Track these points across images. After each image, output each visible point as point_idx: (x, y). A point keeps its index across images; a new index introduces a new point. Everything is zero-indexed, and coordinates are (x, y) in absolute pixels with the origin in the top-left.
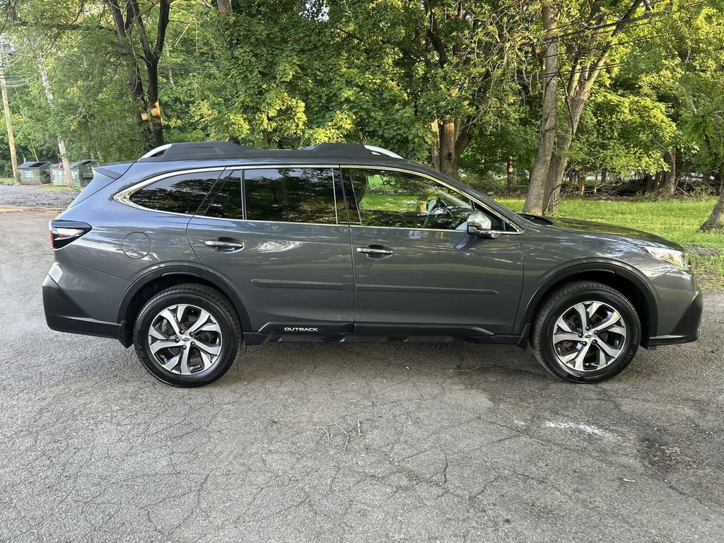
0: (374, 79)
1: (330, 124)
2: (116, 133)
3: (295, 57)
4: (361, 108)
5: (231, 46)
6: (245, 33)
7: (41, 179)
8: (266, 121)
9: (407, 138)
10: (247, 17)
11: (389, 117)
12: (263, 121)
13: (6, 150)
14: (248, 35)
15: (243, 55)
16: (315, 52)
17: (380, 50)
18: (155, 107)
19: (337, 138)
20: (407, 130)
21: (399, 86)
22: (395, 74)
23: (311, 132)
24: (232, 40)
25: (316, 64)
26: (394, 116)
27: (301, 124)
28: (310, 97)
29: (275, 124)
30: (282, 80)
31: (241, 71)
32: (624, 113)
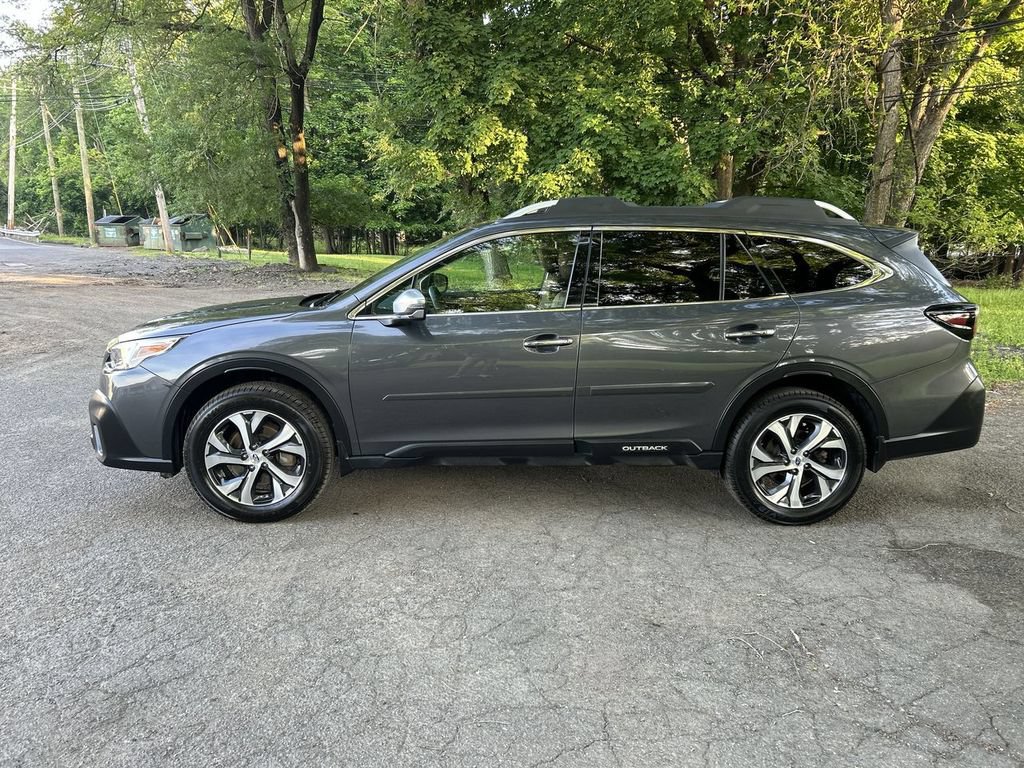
0: (627, 102)
1: (563, 166)
2: (245, 177)
3: (515, 70)
4: (610, 144)
5: (424, 53)
6: (445, 35)
7: (127, 240)
8: (469, 163)
9: (675, 189)
10: (447, 12)
11: (649, 158)
12: (465, 163)
13: (78, 198)
14: (448, 38)
15: (441, 66)
16: (541, 64)
17: (634, 61)
18: (299, 140)
19: (573, 187)
20: (675, 177)
21: (661, 112)
22: (657, 95)
23: (536, 178)
24: (425, 45)
25: (543, 81)
26: (658, 156)
27: (520, 166)
28: (533, 127)
29: (482, 166)
30: (496, 102)
31: (438, 90)
32: (989, 157)
